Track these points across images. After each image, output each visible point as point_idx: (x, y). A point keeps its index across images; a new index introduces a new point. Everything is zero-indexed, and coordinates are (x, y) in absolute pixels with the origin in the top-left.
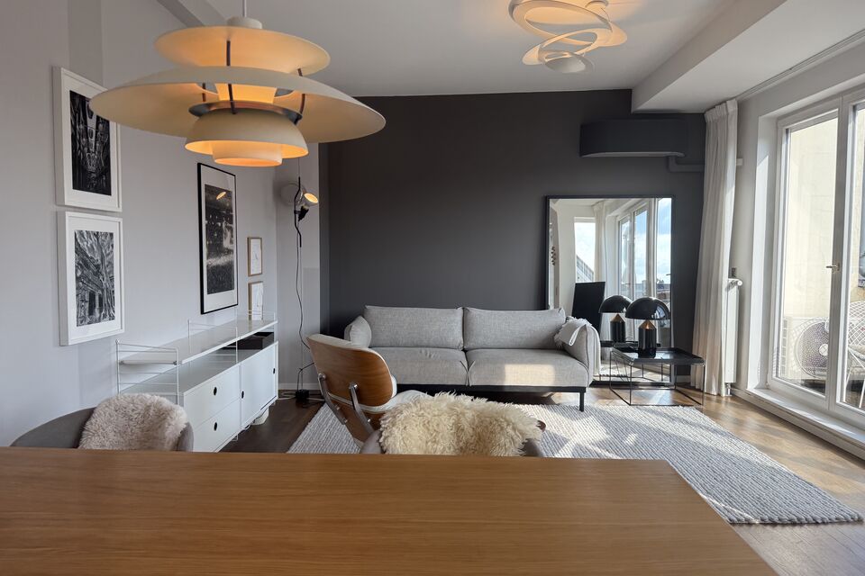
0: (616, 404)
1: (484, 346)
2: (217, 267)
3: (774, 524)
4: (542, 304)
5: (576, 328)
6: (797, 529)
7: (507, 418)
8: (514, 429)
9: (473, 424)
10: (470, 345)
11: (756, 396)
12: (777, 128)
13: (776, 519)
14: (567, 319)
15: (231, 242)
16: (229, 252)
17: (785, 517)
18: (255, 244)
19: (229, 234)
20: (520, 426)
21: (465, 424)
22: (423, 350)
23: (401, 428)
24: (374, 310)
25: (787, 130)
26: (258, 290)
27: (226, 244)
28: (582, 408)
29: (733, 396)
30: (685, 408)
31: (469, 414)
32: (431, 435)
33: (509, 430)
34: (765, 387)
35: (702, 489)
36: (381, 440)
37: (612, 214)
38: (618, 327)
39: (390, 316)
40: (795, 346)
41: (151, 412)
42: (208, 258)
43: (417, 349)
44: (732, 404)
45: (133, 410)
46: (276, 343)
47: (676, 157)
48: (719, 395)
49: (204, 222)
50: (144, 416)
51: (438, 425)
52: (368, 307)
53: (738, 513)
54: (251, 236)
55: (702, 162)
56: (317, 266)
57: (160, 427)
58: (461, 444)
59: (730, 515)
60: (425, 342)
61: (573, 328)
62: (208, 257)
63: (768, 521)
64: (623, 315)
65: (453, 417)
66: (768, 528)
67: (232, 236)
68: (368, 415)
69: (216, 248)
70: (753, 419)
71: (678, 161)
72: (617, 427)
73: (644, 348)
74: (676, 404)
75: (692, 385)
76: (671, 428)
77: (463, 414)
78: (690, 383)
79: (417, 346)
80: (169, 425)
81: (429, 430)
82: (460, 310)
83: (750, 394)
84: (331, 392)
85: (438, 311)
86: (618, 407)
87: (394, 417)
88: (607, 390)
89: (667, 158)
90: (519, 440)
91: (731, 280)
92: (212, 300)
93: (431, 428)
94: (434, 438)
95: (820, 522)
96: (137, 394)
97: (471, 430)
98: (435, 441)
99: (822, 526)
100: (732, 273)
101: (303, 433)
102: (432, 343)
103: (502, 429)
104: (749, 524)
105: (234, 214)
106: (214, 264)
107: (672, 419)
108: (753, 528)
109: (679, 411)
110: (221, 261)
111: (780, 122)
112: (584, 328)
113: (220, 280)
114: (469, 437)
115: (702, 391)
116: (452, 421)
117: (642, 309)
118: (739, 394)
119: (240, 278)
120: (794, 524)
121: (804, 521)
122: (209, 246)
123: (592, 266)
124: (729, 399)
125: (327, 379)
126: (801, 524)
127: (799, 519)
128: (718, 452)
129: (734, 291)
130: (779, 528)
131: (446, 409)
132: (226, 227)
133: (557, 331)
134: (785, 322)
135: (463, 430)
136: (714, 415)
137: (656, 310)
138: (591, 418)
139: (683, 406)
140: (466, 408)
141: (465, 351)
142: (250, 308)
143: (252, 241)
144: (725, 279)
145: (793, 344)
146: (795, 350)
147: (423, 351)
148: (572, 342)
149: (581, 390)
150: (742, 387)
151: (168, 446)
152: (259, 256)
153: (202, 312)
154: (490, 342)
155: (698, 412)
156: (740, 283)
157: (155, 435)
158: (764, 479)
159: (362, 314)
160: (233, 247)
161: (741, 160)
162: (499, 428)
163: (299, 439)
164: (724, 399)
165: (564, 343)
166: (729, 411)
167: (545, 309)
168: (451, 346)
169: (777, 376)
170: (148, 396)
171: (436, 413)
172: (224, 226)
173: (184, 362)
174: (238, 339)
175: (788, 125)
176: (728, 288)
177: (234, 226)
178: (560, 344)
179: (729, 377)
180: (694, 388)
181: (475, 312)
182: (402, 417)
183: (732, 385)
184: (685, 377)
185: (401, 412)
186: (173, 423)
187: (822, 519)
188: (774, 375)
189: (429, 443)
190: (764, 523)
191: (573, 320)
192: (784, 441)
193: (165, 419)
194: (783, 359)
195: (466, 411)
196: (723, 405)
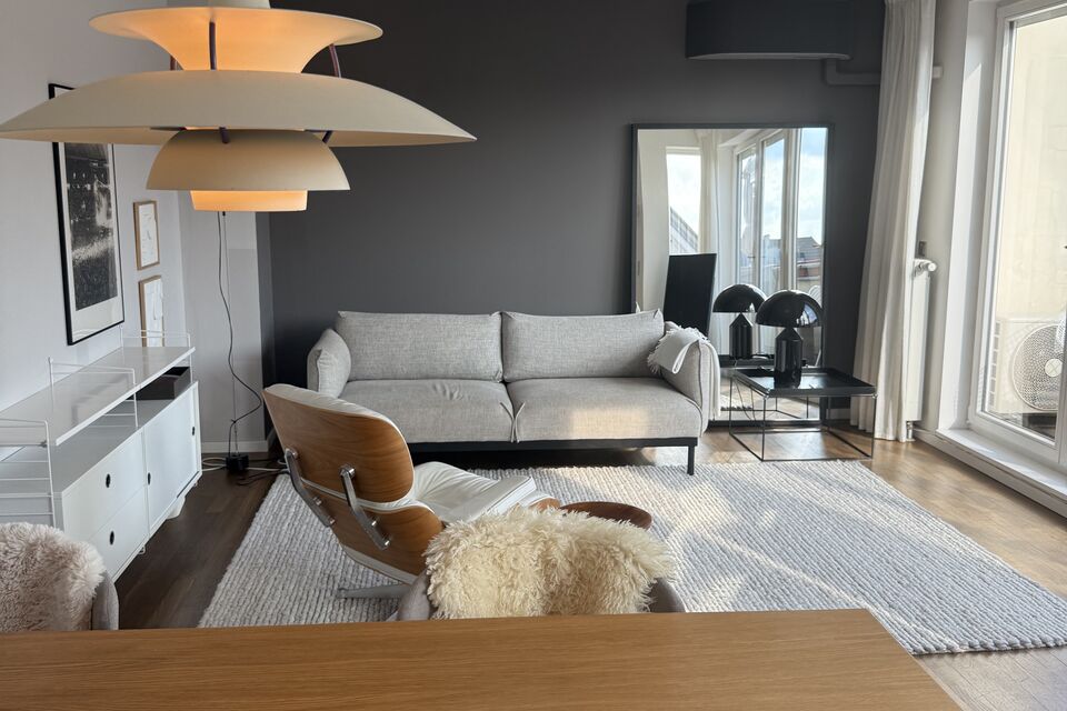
0: (740, 460)
1: (537, 375)
2: (89, 261)
3: (987, 652)
4: (625, 302)
5: (682, 346)
6: (1020, 657)
7: (624, 546)
8: (635, 563)
9: (570, 556)
10: (514, 373)
11: (951, 442)
12: (996, 18)
13: (991, 645)
14: (666, 328)
15: (109, 215)
16: (106, 232)
17: (1003, 642)
18: (146, 212)
19: (104, 201)
20: (645, 558)
21: (557, 555)
22: (438, 383)
23: (460, 567)
24: (352, 319)
25: (1012, 24)
26: (153, 291)
27: (100, 219)
28: (691, 470)
29: (917, 441)
30: (847, 463)
31: (564, 541)
32: (506, 575)
33: (629, 565)
34: (965, 427)
35: (881, 600)
36: (430, 591)
37: (726, 144)
38: (741, 334)
39: (380, 329)
40: (1011, 362)
41: (39, 555)
42: (74, 248)
43: (428, 383)
44: (914, 454)
45: (6, 553)
46: (195, 385)
47: (838, 61)
48: (897, 440)
49: (65, 186)
50: (26, 561)
51: (515, 559)
52: (342, 313)
53: (935, 638)
54: (139, 198)
55: (876, 69)
56: (253, 244)
57: (57, 579)
58: (552, 587)
59: (924, 641)
60: (441, 371)
61: (677, 344)
62: (74, 246)
63: (979, 648)
64: (750, 317)
65: (539, 546)
66: (980, 658)
67: (109, 205)
68: (372, 514)
69: (87, 230)
70: (946, 477)
71: (841, 67)
72: (746, 499)
73: (783, 370)
74: (830, 457)
75: (852, 423)
76: (827, 498)
77: (554, 540)
78: (849, 420)
79: (427, 377)
80: (75, 578)
81: (502, 568)
82: (496, 317)
83: (942, 438)
84: (305, 477)
85: (461, 319)
86: (743, 464)
87: (447, 551)
88: (725, 436)
89: (823, 62)
90: (644, 583)
91: (918, 261)
92: (84, 319)
93: (505, 565)
94: (511, 580)
95: (1052, 645)
96: (8, 525)
97: (567, 567)
98: (513, 585)
99: (1055, 652)
100: (921, 251)
101: (250, 532)
102: (451, 372)
103: (616, 563)
104: (953, 654)
105: (110, 165)
106: (84, 257)
107: (829, 483)
108: (957, 659)
109: (836, 468)
110: (93, 250)
111: (1000, 10)
112: (696, 345)
113: (92, 283)
114: (564, 576)
115: (872, 434)
116: (537, 552)
117: (781, 310)
118: (926, 437)
119: (125, 275)
120: (1015, 650)
121: (1030, 645)
122: (74, 228)
123: (695, 226)
124: (910, 445)
125: (299, 457)
126: (1026, 650)
127: (1023, 643)
128: (902, 538)
129: (923, 278)
130: (994, 657)
131: (525, 533)
132: (100, 189)
133: (652, 348)
134: (997, 325)
135: (555, 566)
136: (890, 474)
137: (802, 310)
138: (706, 485)
139: (843, 459)
140: (559, 531)
141: (505, 383)
142: (143, 326)
143: (140, 207)
144: (910, 260)
145: (1009, 359)
146: (1010, 370)
147: (439, 387)
148: (676, 368)
149: (690, 443)
150: (930, 425)
151: (75, 613)
152: (153, 234)
153: (70, 342)
154: (545, 368)
155: (865, 470)
156: (932, 267)
157: (49, 591)
158: (969, 579)
159: (333, 324)
160: (112, 224)
161: (938, 69)
162: (612, 562)
163: (244, 543)
164: (904, 447)
165: (661, 368)
166: (910, 466)
167: (630, 313)
168: (482, 376)
169: (983, 410)
170: (28, 526)
171: (512, 541)
172: (95, 188)
173: (59, 441)
174: (138, 389)
175: (1014, 15)
176: (914, 274)
177: (111, 187)
178: (657, 368)
179: (911, 412)
180: (855, 429)
181: (520, 320)
182: (459, 550)
183: (916, 424)
184: (844, 410)
185: (457, 543)
186: (81, 574)
187: (1055, 640)
188: (979, 409)
189: (503, 589)
190: (973, 652)
191: (676, 329)
192: (994, 515)
193: (64, 567)
194: (993, 382)
195: (559, 535)
196: (902, 456)
